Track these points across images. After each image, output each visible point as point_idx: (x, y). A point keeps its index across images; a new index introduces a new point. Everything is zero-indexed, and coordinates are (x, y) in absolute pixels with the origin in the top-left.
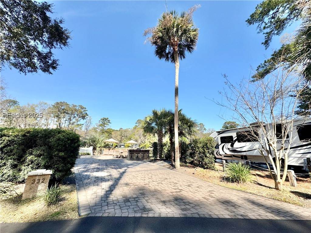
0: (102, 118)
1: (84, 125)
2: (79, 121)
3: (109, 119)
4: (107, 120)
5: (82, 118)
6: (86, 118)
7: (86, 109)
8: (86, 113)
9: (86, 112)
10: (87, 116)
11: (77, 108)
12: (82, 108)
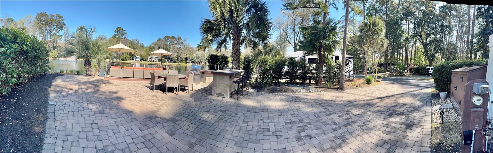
0: (79, 27)
1: (63, 36)
2: (58, 32)
3: (85, 28)
4: (83, 29)
5: (61, 29)
6: (64, 28)
7: (63, 18)
8: (64, 23)
9: (63, 21)
10: (65, 26)
11: (55, 18)
12: (59, 17)
